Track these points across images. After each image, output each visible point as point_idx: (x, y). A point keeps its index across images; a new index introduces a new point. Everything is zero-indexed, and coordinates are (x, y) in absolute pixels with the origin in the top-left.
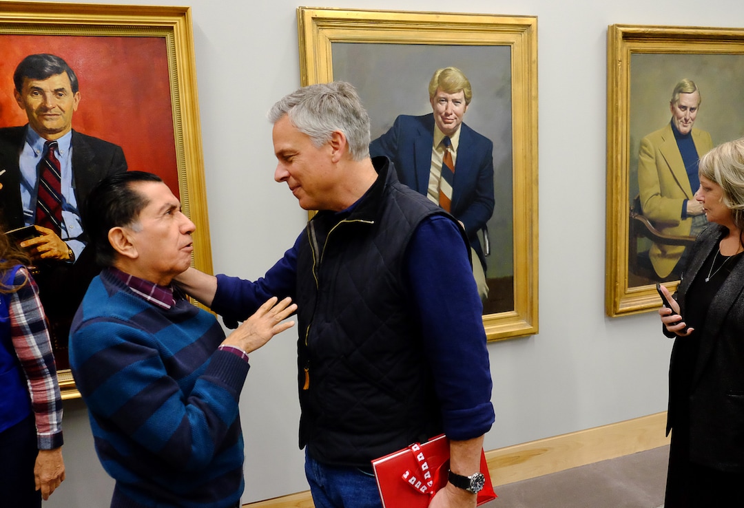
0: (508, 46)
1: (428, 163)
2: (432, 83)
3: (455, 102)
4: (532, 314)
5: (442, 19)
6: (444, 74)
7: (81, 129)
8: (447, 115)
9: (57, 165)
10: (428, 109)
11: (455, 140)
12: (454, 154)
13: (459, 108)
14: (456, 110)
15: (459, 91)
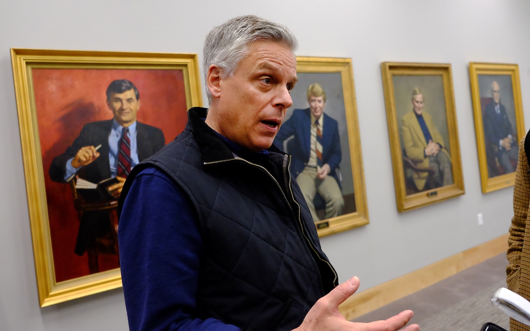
0: (339, 73)
1: (309, 134)
2: (308, 92)
3: (319, 101)
4: (365, 214)
5: (311, 59)
6: (313, 88)
7: (141, 121)
8: (316, 108)
9: (128, 141)
10: (307, 106)
11: (321, 121)
12: (321, 129)
13: (321, 105)
14: (320, 105)
15: (320, 96)
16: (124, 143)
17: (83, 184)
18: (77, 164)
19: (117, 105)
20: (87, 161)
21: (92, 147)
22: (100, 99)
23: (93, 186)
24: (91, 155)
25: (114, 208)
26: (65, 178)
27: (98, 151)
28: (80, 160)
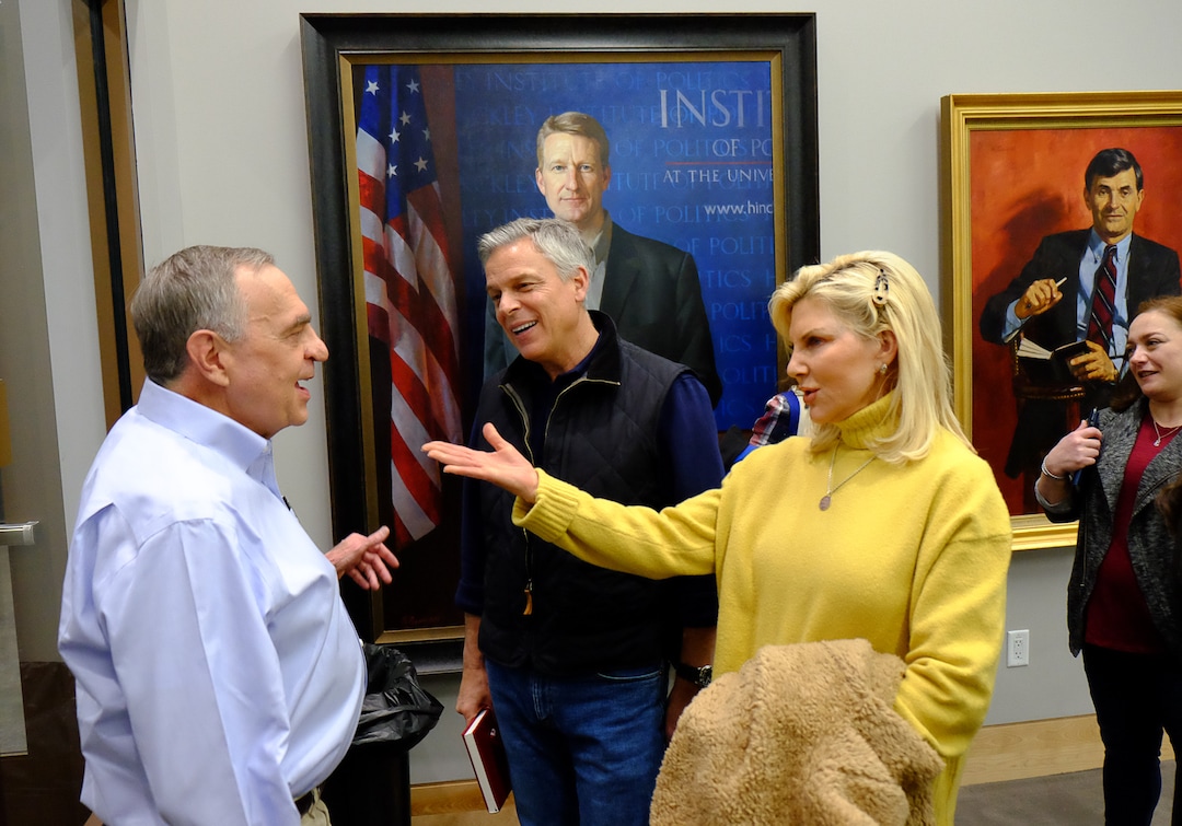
9: (1114, 273)
16: (1105, 275)
17: (1030, 349)
18: (1024, 310)
19: (1102, 201)
20: (1040, 307)
21: (1052, 281)
22: (1072, 190)
23: (1045, 354)
24: (1049, 296)
25: (1075, 399)
26: (1003, 336)
27: (1060, 289)
28: (1029, 305)
